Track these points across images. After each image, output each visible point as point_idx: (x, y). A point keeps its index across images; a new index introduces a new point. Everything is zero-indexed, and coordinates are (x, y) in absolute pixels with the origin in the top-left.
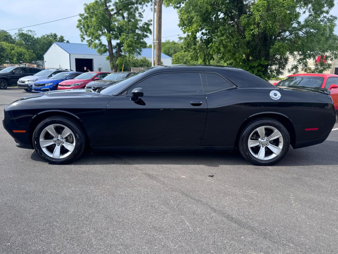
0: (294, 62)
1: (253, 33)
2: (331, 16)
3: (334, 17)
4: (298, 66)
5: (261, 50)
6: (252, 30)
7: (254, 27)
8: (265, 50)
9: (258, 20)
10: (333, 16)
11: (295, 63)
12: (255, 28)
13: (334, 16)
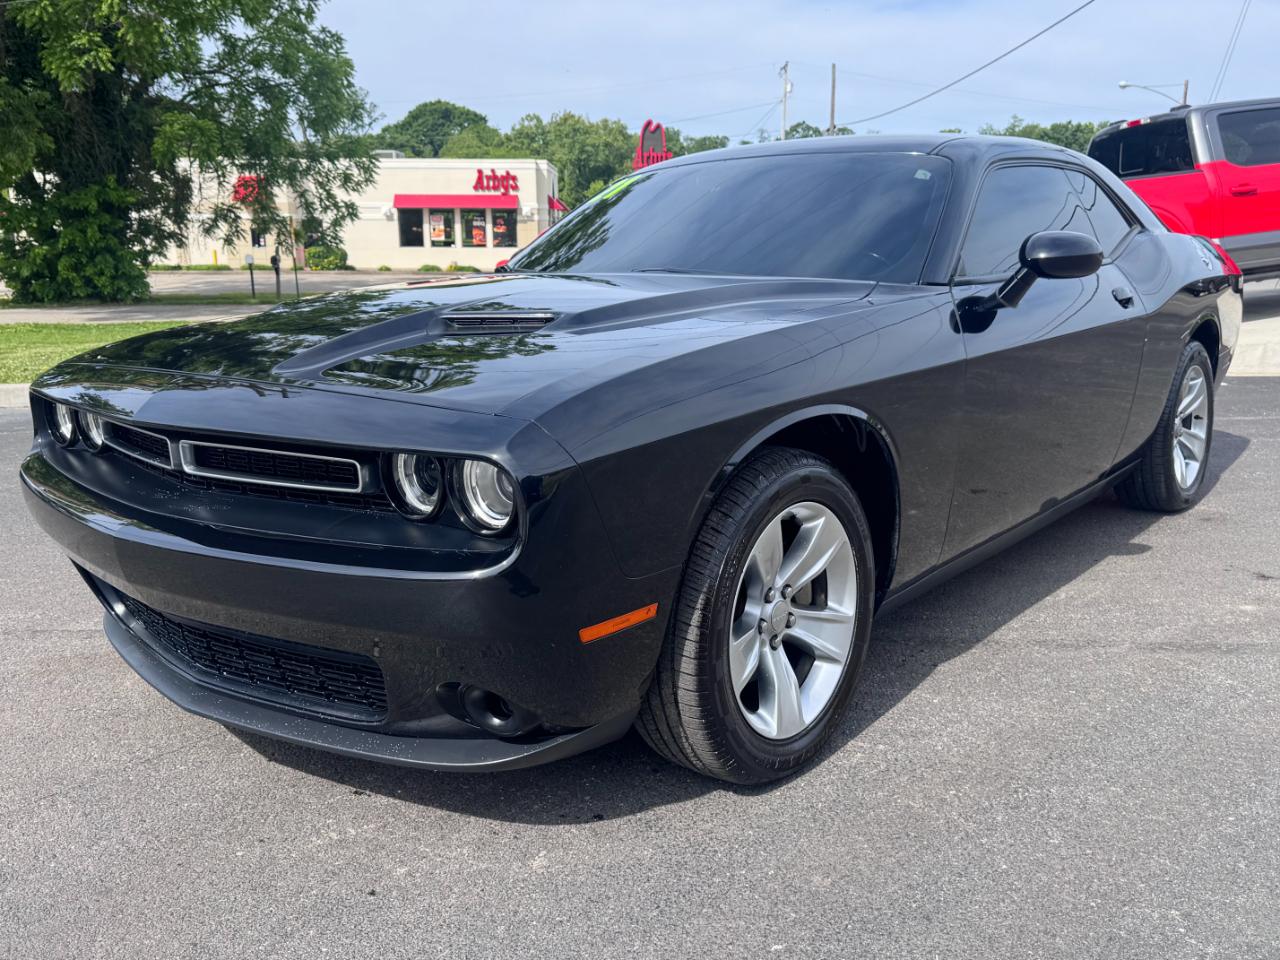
0: (222, 194)
1: (87, 63)
2: (323, 30)
3: (333, 36)
4: (238, 208)
5: (91, 144)
6: (81, 52)
7: (90, 41)
8: (109, 145)
9: (111, 13)
10: (329, 32)
11: (226, 198)
12: (93, 46)
13: (334, 32)
